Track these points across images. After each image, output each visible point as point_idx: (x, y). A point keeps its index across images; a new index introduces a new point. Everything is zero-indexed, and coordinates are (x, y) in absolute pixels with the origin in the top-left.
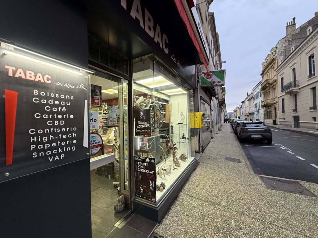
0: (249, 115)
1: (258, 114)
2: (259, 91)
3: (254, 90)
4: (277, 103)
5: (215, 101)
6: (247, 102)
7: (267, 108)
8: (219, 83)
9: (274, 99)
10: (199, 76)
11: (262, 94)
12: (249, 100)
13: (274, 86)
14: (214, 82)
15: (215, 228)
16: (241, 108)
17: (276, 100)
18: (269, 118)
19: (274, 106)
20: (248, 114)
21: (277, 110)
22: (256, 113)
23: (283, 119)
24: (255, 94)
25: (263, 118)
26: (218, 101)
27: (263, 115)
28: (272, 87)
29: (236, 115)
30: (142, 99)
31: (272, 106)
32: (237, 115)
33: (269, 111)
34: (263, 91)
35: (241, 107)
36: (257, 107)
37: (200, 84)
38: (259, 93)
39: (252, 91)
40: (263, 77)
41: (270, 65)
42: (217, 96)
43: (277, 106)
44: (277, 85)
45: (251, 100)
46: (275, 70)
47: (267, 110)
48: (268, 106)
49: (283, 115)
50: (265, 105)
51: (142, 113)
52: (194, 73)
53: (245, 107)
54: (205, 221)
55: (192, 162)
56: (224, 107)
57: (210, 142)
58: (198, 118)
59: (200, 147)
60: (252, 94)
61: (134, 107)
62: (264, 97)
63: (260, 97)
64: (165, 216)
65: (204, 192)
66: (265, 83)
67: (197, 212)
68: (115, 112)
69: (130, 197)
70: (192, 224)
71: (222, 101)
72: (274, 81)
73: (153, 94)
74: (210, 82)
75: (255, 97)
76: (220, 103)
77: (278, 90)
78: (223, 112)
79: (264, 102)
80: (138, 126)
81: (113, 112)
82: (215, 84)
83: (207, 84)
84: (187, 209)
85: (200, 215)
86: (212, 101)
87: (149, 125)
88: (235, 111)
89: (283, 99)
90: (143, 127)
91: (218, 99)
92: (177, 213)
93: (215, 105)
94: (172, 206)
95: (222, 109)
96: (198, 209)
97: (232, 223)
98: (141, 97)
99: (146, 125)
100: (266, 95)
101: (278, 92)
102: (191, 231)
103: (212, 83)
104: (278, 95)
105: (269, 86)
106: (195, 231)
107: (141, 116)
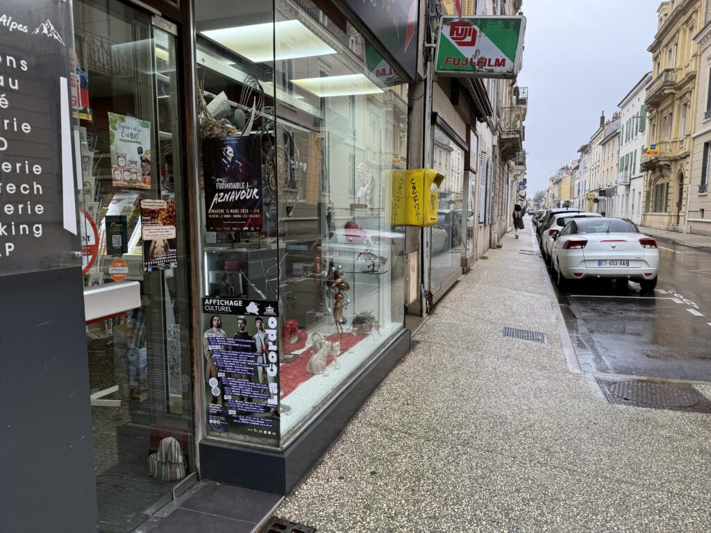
0: (599, 198)
1: (628, 194)
2: (639, 109)
3: (623, 104)
4: (688, 156)
5: (485, 138)
6: (597, 149)
7: (658, 174)
8: (499, 65)
9: (682, 142)
10: (433, 35)
11: (647, 122)
12: (603, 144)
13: (687, 95)
14: (482, 62)
15: (449, 495)
16: (577, 172)
17: (687, 146)
18: (661, 211)
19: (679, 167)
20: (596, 195)
21: (686, 181)
22: (621, 190)
23: (700, 214)
24: (623, 121)
25: (642, 210)
26: (496, 138)
27: (643, 199)
28: (681, 98)
29: (556, 195)
30: (222, 104)
31: (673, 166)
32: (560, 196)
33: (662, 185)
34: (651, 112)
35: (577, 168)
36: (626, 169)
37: (433, 66)
38: (637, 117)
39: (618, 110)
40: (655, 59)
41: (684, 14)
42: (494, 120)
43: (688, 167)
44: (694, 93)
45: (611, 142)
46: (697, 36)
47: (656, 180)
48: (661, 168)
49: (703, 199)
50: (651, 161)
51: (230, 149)
52: (412, 18)
53: (589, 166)
54: (425, 483)
55: (392, 336)
56: (516, 164)
57: (458, 285)
58: (419, 189)
59: (423, 295)
60: (616, 122)
61: (199, 126)
62: (653, 134)
63: (639, 134)
64: (307, 479)
65: (427, 417)
66: (659, 81)
67: (403, 463)
68: (133, 140)
69: (189, 434)
70: (385, 490)
71: (513, 139)
72: (686, 75)
73: (260, 86)
74: (469, 60)
75: (625, 131)
76: (503, 149)
77: (696, 112)
78: (512, 182)
79: (648, 153)
80: (219, 196)
81: (128, 136)
82: (487, 67)
83: (460, 66)
84: (373, 460)
85: (411, 470)
86: (476, 138)
87: (257, 194)
88: (554, 181)
89: (707, 145)
90: (236, 199)
91: (497, 129)
92: (343, 470)
93: (485, 153)
94: (327, 456)
95: (511, 171)
96: (405, 457)
97: (497, 482)
98: (217, 94)
99: (246, 192)
100: (661, 125)
101: (695, 119)
102: (383, 505)
103: (475, 63)
104: (695, 129)
105: (671, 96)
106: (395, 505)
107: (227, 161)
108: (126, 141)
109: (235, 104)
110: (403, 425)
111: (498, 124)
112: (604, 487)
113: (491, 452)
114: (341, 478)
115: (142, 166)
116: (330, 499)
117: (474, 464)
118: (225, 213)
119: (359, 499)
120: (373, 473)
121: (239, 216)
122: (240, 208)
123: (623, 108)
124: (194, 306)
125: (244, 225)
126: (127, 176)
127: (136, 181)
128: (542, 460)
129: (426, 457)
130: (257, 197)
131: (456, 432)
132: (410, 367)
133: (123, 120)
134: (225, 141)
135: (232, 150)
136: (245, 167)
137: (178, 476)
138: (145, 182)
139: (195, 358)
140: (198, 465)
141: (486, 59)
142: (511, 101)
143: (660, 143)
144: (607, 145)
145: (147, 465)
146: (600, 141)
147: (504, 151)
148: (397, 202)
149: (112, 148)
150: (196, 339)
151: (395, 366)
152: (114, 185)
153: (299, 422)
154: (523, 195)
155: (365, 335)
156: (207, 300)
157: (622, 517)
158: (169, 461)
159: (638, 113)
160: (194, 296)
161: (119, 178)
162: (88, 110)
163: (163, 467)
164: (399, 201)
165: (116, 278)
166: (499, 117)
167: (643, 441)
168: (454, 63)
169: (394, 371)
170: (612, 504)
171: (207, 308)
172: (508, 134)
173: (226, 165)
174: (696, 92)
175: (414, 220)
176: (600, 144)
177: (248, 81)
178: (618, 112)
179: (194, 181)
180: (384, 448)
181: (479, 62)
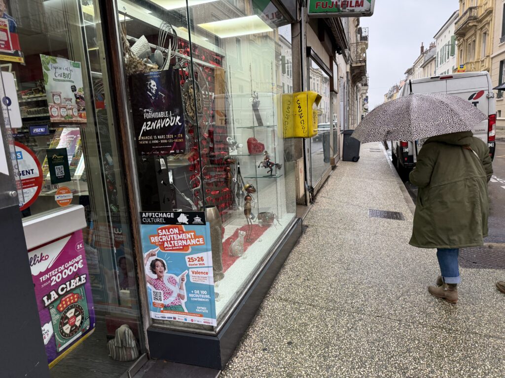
2: (450, 39)
3: (437, 36)
5: (341, 67)
6: (419, 71)
8: (359, 6)
9: (483, 61)
11: (456, 48)
12: (424, 67)
13: (486, 26)
14: (345, 4)
15: (354, 359)
17: (487, 64)
24: (438, 49)
26: (349, 66)
28: (481, 28)
30: (144, 46)
34: (459, 40)
37: (306, 10)
38: (449, 45)
39: (434, 40)
42: (347, 53)
44: (492, 25)
45: (429, 65)
49: (500, 103)
51: (153, 83)
54: (332, 349)
55: (290, 224)
56: (362, 86)
57: (329, 179)
58: (303, 108)
59: (307, 189)
60: (433, 50)
61: (125, 65)
62: (461, 57)
63: (450, 57)
64: (237, 353)
65: (325, 290)
66: (465, 16)
67: (312, 332)
68: (66, 79)
69: (138, 323)
70: (302, 359)
71: (360, 66)
72: (486, 11)
73: (174, 31)
74: (335, 3)
75: (439, 56)
76: (354, 74)
77: (493, 38)
78: (360, 98)
79: (458, 71)
80: (147, 125)
81: (61, 76)
82: (349, 8)
83: (327, 9)
84: (288, 331)
85: (320, 338)
86: (336, 66)
87: (179, 121)
88: (388, 97)
89: (502, 62)
90: (162, 126)
91: (349, 60)
92: (265, 342)
93: (342, 78)
94: (251, 330)
95: (359, 91)
96: (313, 327)
97: (390, 344)
98: (138, 38)
99: (170, 120)
100: (466, 50)
101: (493, 44)
102: (302, 373)
103: (339, 5)
104: (492, 51)
105: (475, 27)
106: (311, 372)
107: (152, 93)
108: (59, 80)
109: (154, 46)
110: (307, 298)
111: (350, 56)
112: (477, 342)
113: (381, 317)
114: (264, 350)
115: (77, 103)
116: (258, 370)
117: (369, 329)
118: (154, 140)
119: (281, 368)
120: (290, 343)
121: (166, 141)
122: (166, 134)
123: (437, 39)
124: (133, 219)
125: (170, 149)
126: (63, 112)
127: (73, 116)
128: (421, 321)
129: (330, 326)
130: (180, 124)
131: (349, 302)
132: (304, 248)
133: (55, 61)
134: (149, 75)
135: (155, 84)
136: (168, 97)
137: (133, 357)
138: (81, 117)
139: (138, 262)
140: (148, 347)
141: (348, 2)
142: (357, 38)
143: (467, 63)
144: (426, 68)
145: (106, 349)
146: (421, 65)
147: (354, 76)
148: (286, 120)
149: (47, 87)
150: (138, 246)
151: (292, 248)
152: (52, 121)
153: (227, 307)
154: (366, 108)
155: (269, 226)
156: (144, 214)
157: (497, 369)
158: (124, 346)
159: (449, 42)
160: (132, 211)
161: (56, 115)
162: (20, 53)
163: (120, 351)
164: (288, 118)
165: (62, 204)
166: (350, 50)
167: (497, 298)
168: (323, 7)
169: (293, 251)
170: (486, 358)
171: (145, 220)
172: (357, 63)
173: (151, 97)
174: (493, 23)
175: (301, 134)
176: (421, 67)
177: (163, 26)
178: (433, 42)
179: (124, 113)
180: (295, 319)
181: (342, 4)
